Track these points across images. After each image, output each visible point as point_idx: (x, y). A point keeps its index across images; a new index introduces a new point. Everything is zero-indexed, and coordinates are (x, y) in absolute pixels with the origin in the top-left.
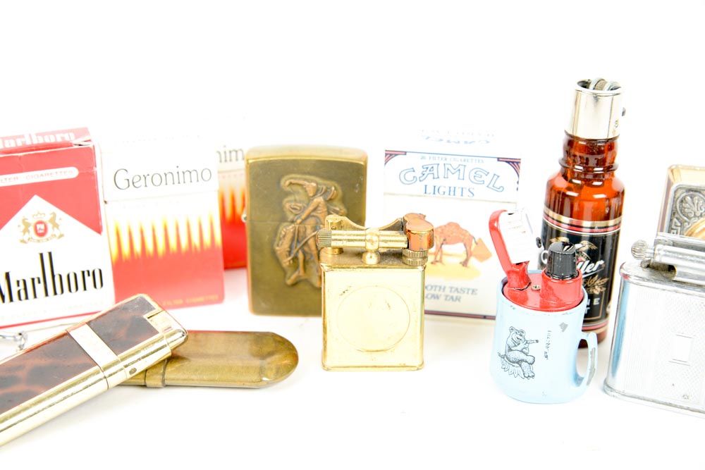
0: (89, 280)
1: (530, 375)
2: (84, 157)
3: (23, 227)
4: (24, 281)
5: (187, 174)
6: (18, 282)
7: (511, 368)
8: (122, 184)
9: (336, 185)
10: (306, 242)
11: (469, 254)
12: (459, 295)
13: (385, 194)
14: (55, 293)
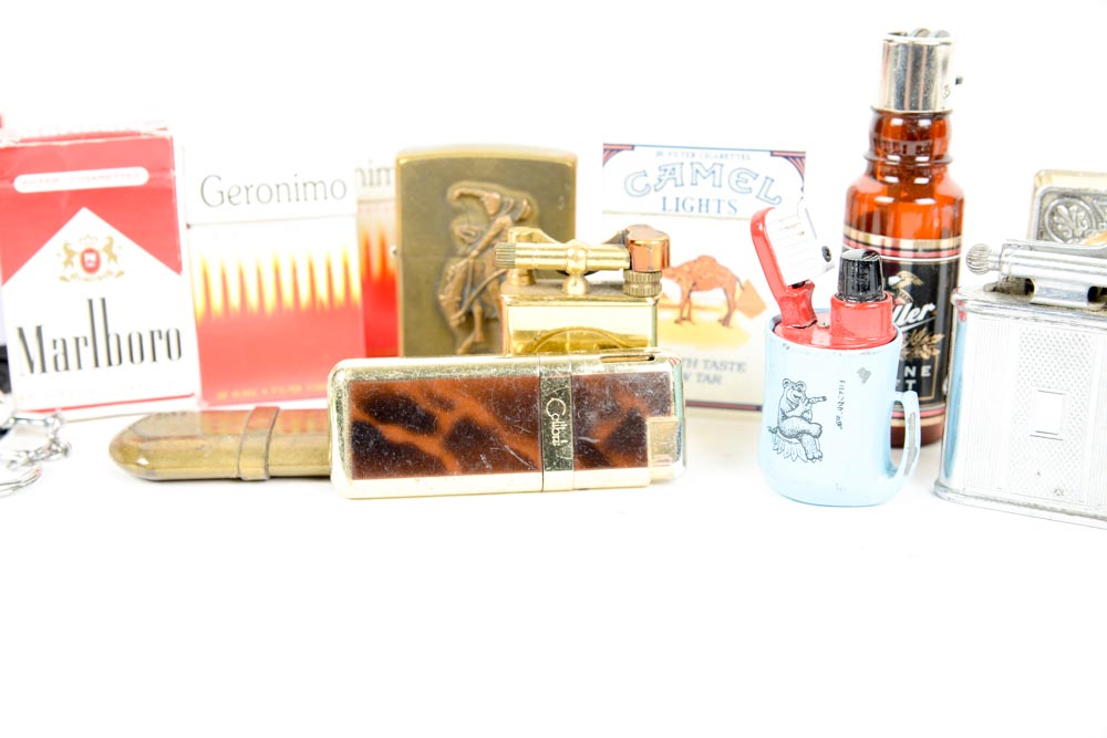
0: (161, 346)
1: (816, 456)
2: (155, 152)
3: (64, 257)
4: (64, 342)
5: (310, 187)
6: (55, 342)
7: (788, 447)
8: (213, 197)
9: (530, 198)
10: (485, 288)
11: (732, 306)
12: (718, 373)
13: (604, 212)
14: (110, 364)
